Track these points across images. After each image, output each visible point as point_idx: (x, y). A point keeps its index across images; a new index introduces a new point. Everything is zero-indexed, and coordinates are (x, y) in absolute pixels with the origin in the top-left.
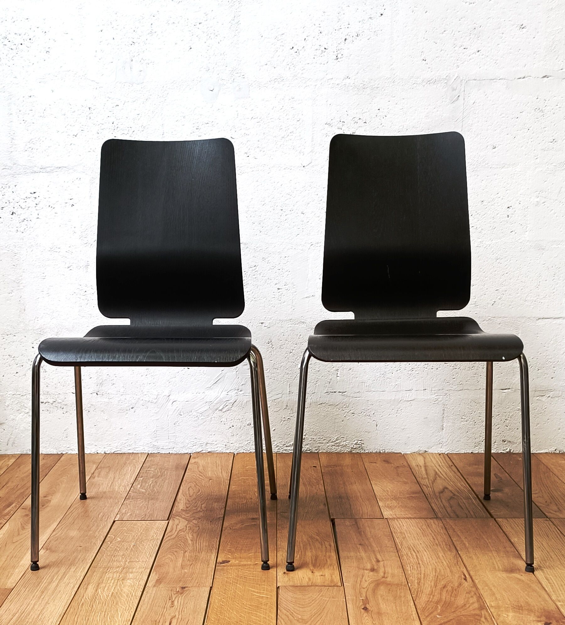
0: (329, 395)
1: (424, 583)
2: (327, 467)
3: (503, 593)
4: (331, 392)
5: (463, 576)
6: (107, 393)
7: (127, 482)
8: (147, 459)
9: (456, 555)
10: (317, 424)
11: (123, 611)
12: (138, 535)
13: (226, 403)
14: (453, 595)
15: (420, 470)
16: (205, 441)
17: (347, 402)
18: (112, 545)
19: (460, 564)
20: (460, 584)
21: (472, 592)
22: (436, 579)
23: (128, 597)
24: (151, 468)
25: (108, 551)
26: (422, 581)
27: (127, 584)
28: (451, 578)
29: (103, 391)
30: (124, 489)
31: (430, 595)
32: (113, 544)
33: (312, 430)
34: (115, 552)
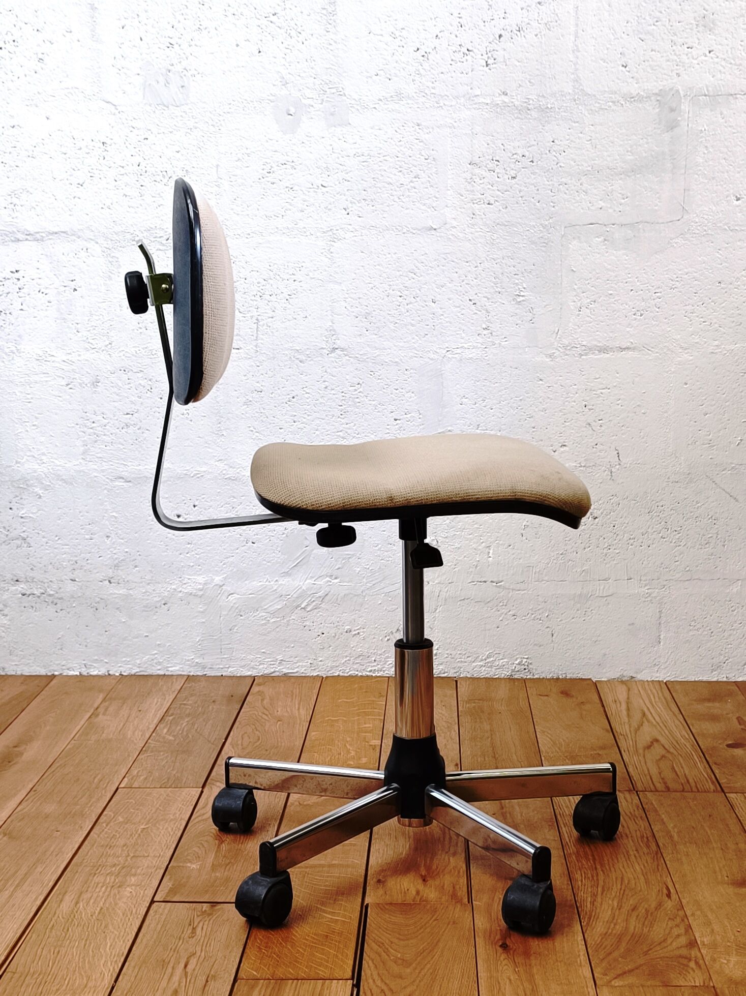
0: (475, 586)
1: (602, 902)
2: (469, 701)
3: (726, 923)
4: (478, 582)
5: (665, 891)
6: (126, 580)
7: (147, 724)
8: (185, 686)
9: (657, 853)
10: (456, 631)
11: (114, 939)
12: (152, 812)
13: (313, 597)
14: (646, 923)
15: (619, 709)
16: (280, 657)
17: (504, 598)
18: (109, 829)
19: (662, 870)
20: (660, 905)
21: (678, 917)
22: (621, 897)
23: (125, 915)
24: (188, 700)
25: (101, 838)
26: (599, 899)
27: (126, 893)
28: (646, 892)
29: (119, 578)
30: (142, 735)
31: (611, 923)
32: (111, 827)
33: (448, 641)
34: (113, 839)
